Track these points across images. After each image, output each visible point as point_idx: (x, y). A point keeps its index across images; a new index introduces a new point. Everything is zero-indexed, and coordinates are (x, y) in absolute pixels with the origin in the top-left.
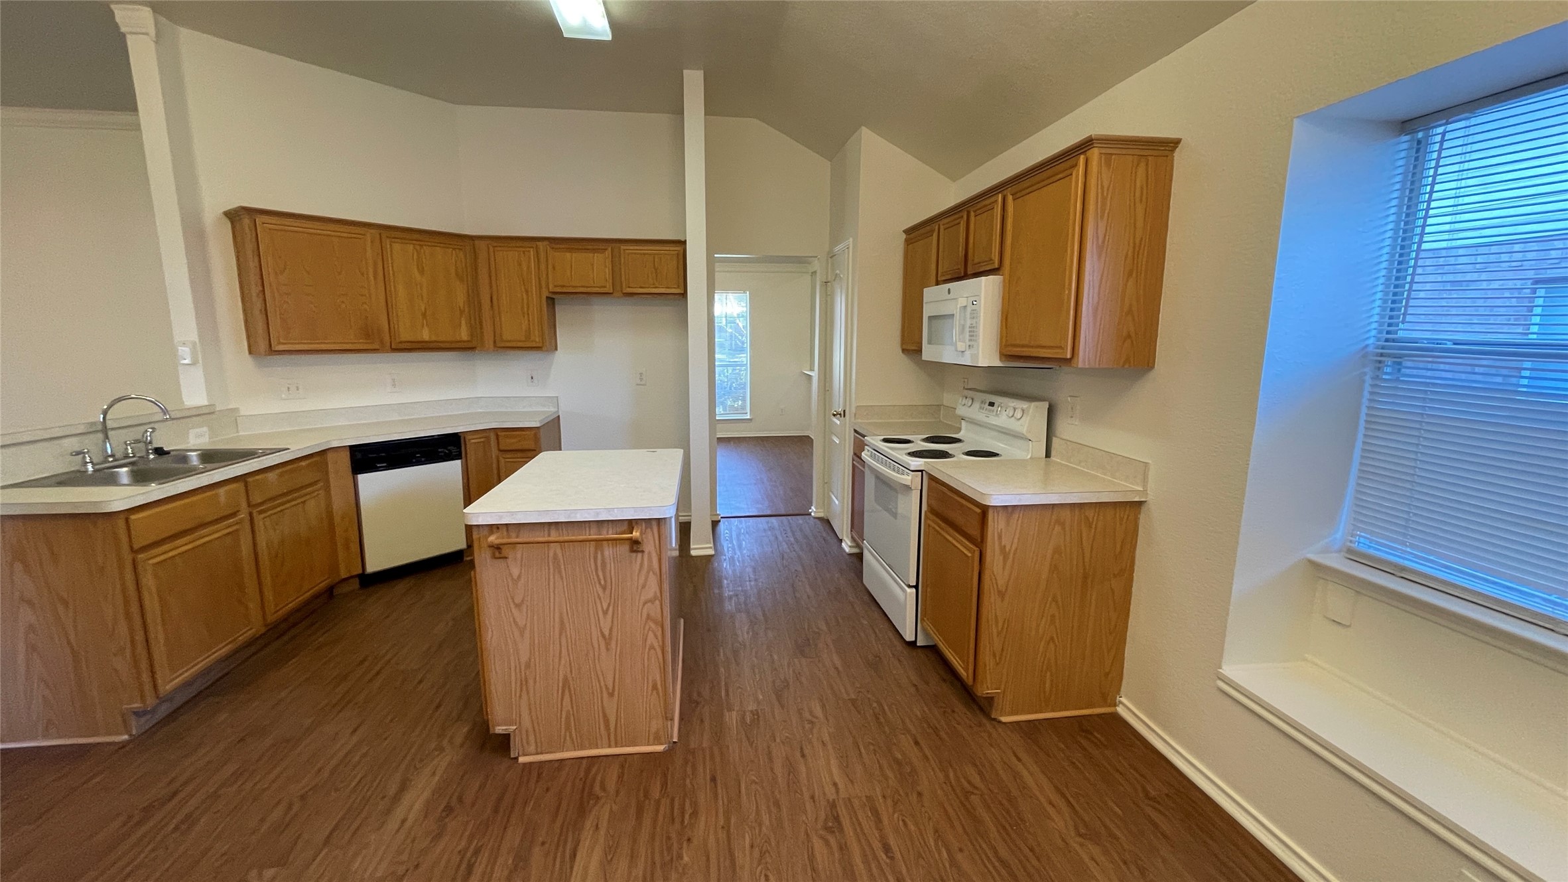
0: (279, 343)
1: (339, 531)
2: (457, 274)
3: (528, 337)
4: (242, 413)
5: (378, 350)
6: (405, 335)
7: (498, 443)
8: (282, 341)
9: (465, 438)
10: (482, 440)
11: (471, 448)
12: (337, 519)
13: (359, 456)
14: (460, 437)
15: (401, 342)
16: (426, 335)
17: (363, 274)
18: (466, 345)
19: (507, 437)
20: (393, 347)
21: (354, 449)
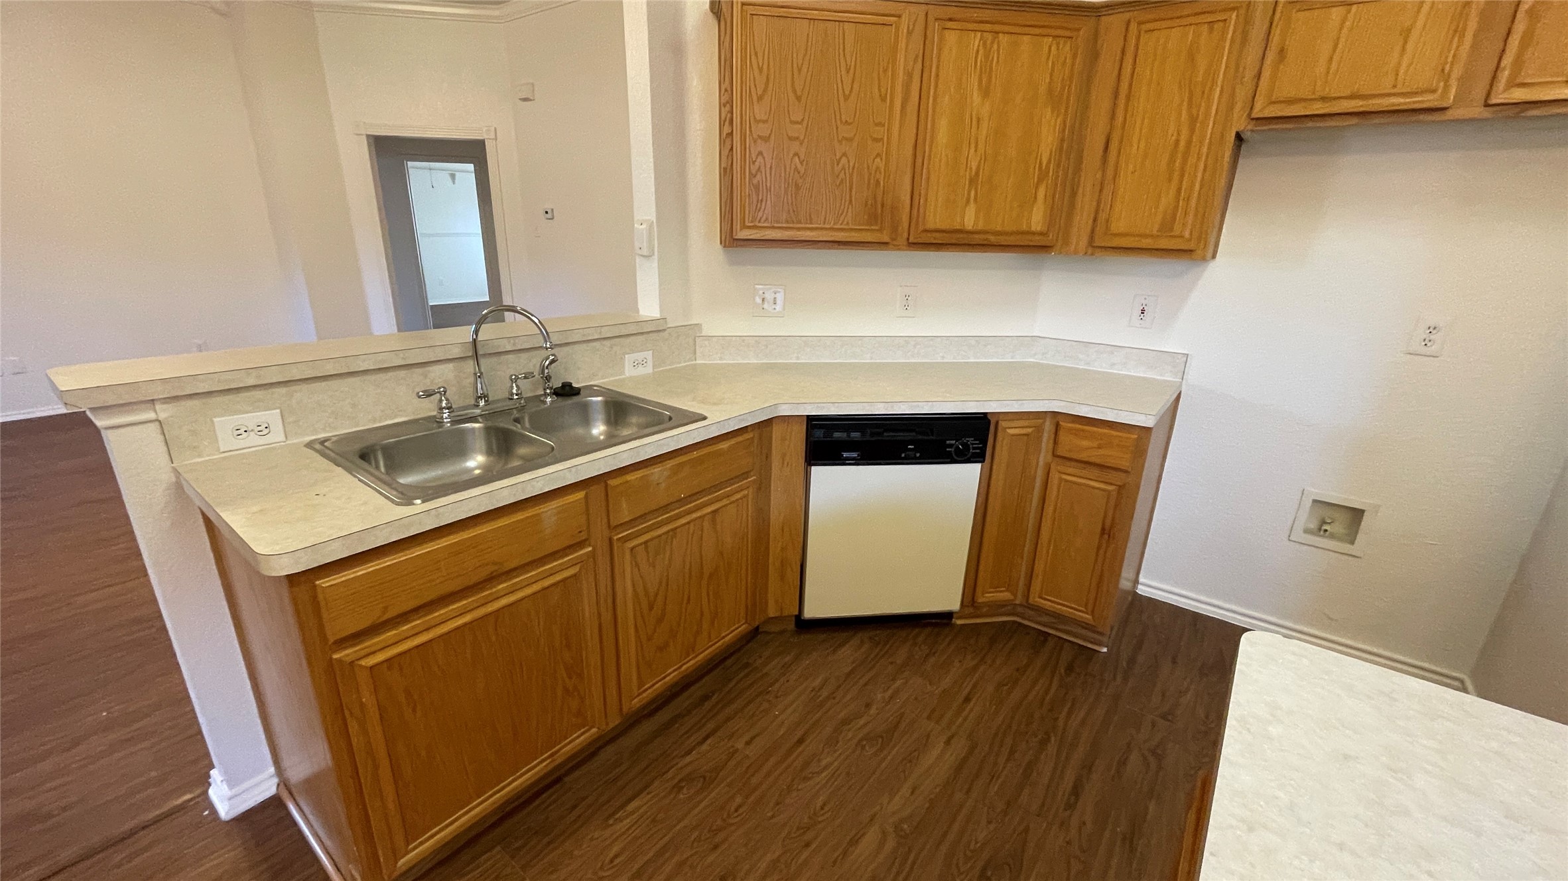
0: (744, 227)
1: (775, 548)
2: (1050, 91)
3: (1167, 226)
4: (706, 331)
5: (886, 243)
6: (936, 217)
7: (1055, 442)
8: (747, 224)
9: (997, 423)
10: (1030, 430)
11: (1002, 447)
12: (774, 530)
13: (819, 434)
14: (989, 422)
15: (926, 231)
16: (969, 219)
17: (883, 99)
18: (1038, 240)
19: (1076, 433)
20: (911, 240)
21: (813, 422)
